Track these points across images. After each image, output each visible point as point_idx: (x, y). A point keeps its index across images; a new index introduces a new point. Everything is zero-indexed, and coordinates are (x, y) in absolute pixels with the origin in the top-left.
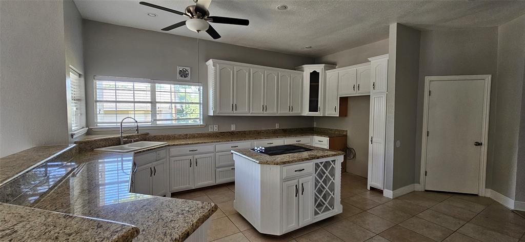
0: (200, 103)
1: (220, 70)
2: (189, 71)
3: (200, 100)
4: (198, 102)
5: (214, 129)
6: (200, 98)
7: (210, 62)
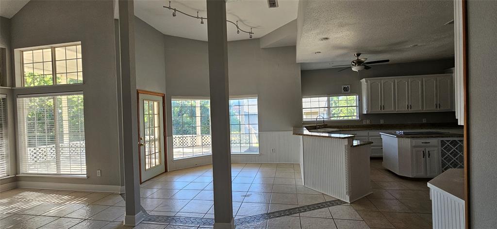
0: (356, 106)
1: (371, 84)
2: (350, 88)
3: (357, 104)
4: (355, 105)
5: (368, 122)
6: (357, 103)
7: (364, 80)
